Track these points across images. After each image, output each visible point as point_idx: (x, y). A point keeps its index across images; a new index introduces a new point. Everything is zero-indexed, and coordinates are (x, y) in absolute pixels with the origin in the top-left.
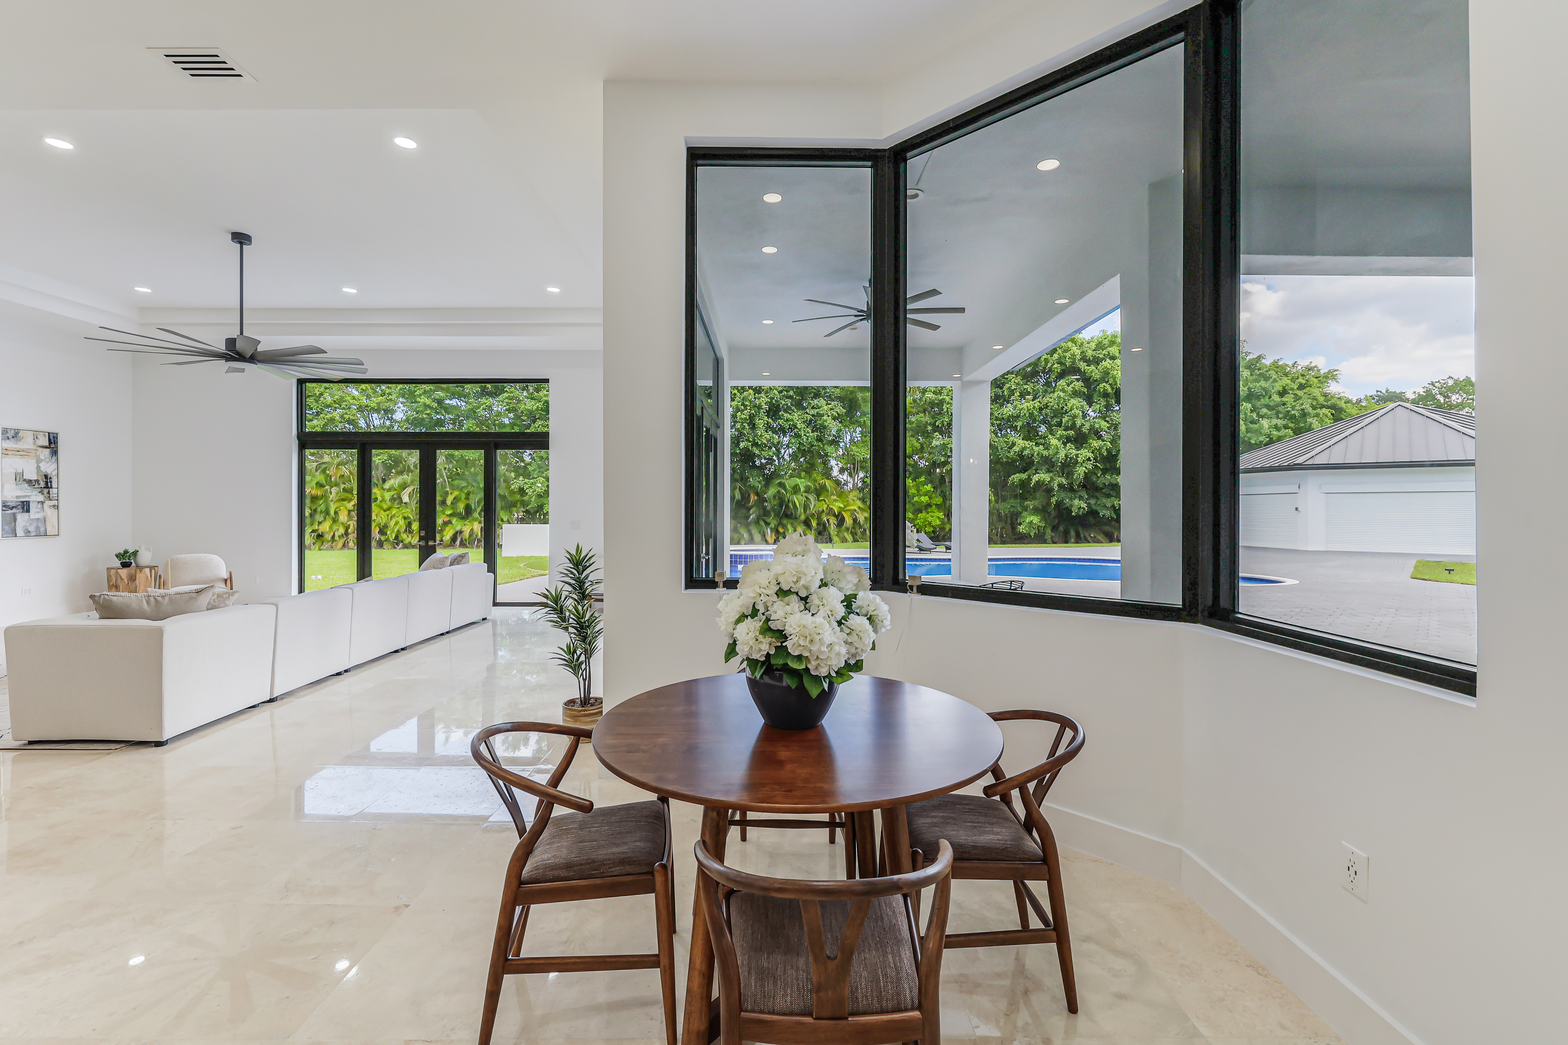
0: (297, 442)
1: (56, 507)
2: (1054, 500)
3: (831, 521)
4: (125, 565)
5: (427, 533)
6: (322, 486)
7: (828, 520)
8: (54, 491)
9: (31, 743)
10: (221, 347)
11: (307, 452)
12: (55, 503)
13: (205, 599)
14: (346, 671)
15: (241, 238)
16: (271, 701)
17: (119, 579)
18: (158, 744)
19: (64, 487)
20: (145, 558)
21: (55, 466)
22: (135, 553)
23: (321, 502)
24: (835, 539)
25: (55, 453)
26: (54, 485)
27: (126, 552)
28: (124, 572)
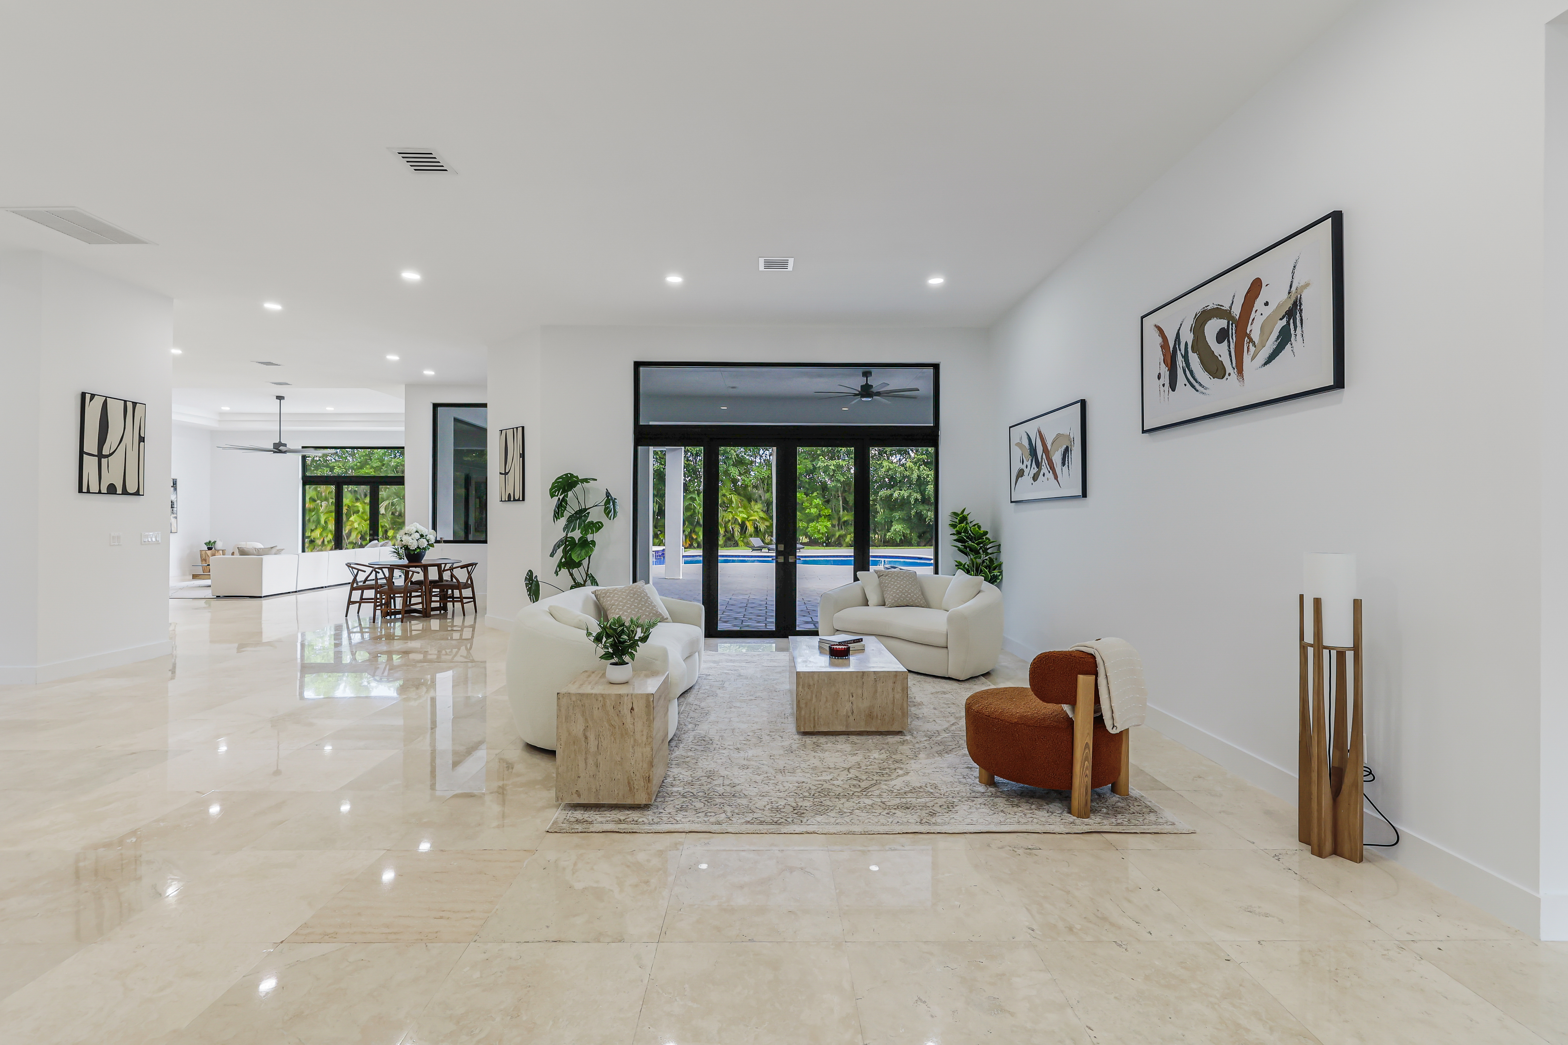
0: (302, 481)
1: (176, 518)
2: (913, 512)
3: (736, 530)
4: (210, 549)
5: (374, 532)
6: (314, 501)
7: (732, 528)
8: (175, 509)
9: (217, 597)
10: (271, 447)
11: (307, 487)
12: (175, 515)
13: (274, 550)
14: (326, 587)
15: (280, 398)
16: (296, 592)
17: (207, 556)
18: (261, 597)
19: (179, 507)
20: (219, 545)
21: (175, 496)
22: (215, 542)
23: (313, 513)
24: (740, 543)
25: (175, 489)
26: (175, 506)
27: (210, 542)
28: (209, 552)
